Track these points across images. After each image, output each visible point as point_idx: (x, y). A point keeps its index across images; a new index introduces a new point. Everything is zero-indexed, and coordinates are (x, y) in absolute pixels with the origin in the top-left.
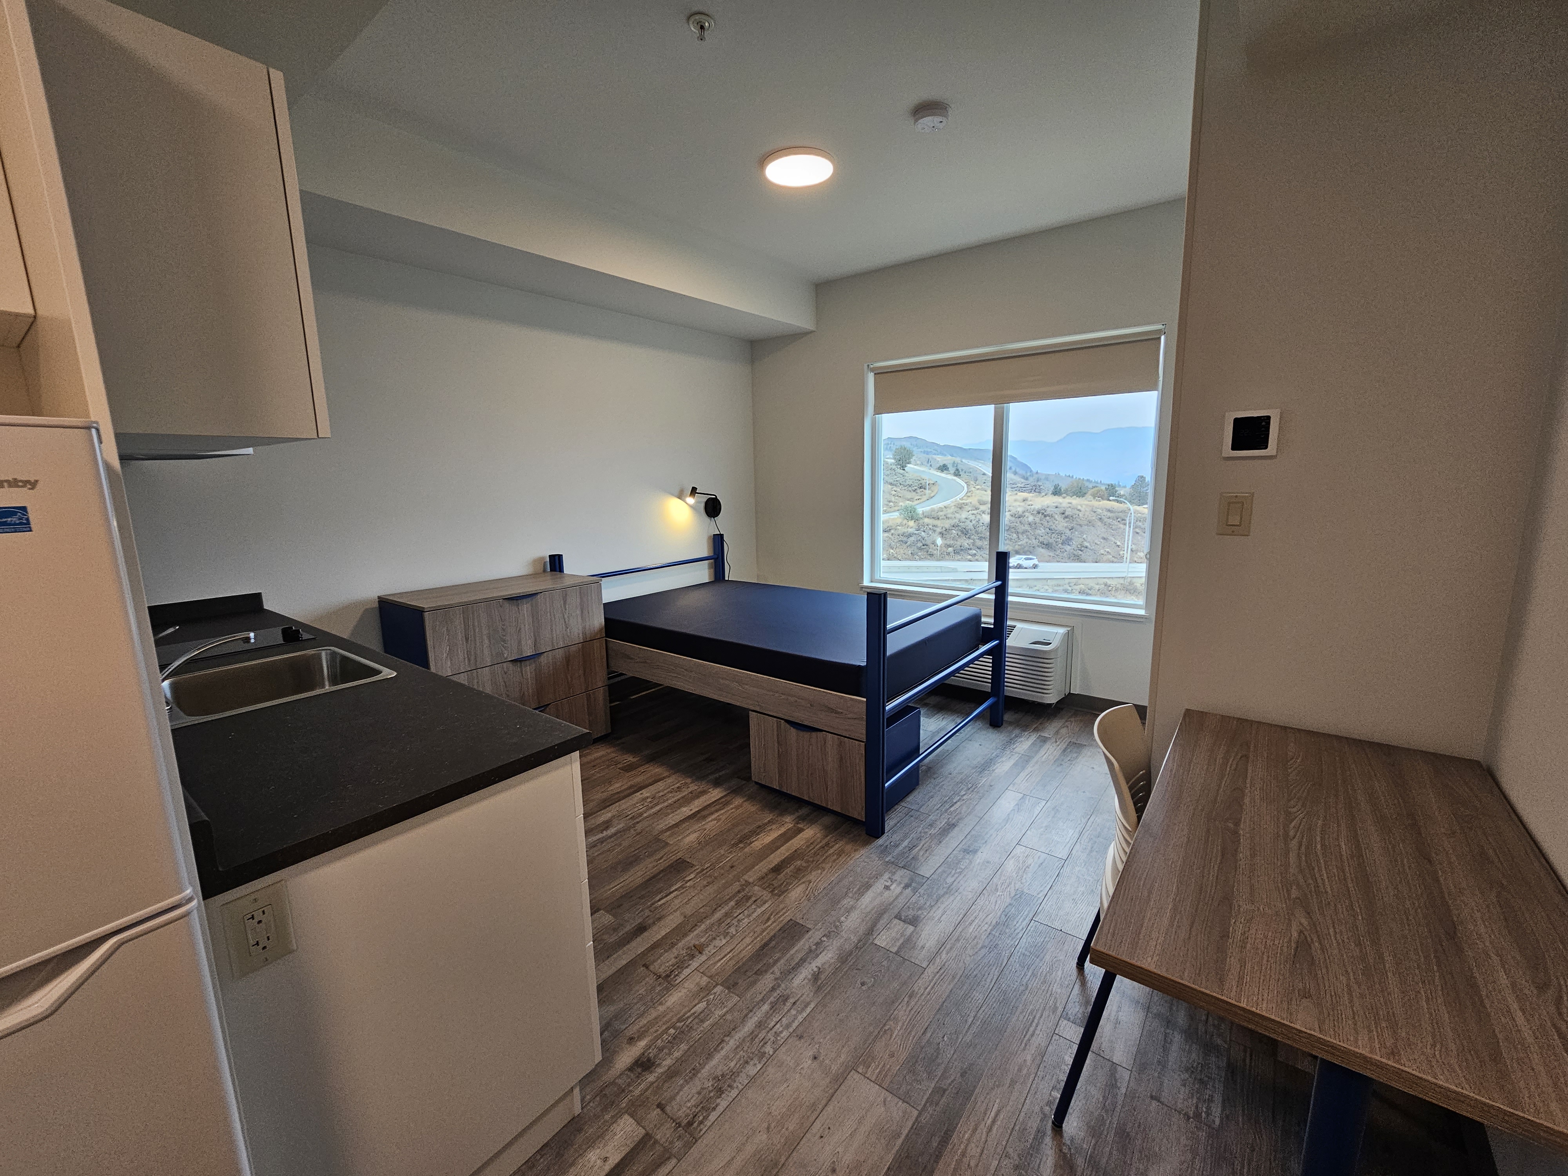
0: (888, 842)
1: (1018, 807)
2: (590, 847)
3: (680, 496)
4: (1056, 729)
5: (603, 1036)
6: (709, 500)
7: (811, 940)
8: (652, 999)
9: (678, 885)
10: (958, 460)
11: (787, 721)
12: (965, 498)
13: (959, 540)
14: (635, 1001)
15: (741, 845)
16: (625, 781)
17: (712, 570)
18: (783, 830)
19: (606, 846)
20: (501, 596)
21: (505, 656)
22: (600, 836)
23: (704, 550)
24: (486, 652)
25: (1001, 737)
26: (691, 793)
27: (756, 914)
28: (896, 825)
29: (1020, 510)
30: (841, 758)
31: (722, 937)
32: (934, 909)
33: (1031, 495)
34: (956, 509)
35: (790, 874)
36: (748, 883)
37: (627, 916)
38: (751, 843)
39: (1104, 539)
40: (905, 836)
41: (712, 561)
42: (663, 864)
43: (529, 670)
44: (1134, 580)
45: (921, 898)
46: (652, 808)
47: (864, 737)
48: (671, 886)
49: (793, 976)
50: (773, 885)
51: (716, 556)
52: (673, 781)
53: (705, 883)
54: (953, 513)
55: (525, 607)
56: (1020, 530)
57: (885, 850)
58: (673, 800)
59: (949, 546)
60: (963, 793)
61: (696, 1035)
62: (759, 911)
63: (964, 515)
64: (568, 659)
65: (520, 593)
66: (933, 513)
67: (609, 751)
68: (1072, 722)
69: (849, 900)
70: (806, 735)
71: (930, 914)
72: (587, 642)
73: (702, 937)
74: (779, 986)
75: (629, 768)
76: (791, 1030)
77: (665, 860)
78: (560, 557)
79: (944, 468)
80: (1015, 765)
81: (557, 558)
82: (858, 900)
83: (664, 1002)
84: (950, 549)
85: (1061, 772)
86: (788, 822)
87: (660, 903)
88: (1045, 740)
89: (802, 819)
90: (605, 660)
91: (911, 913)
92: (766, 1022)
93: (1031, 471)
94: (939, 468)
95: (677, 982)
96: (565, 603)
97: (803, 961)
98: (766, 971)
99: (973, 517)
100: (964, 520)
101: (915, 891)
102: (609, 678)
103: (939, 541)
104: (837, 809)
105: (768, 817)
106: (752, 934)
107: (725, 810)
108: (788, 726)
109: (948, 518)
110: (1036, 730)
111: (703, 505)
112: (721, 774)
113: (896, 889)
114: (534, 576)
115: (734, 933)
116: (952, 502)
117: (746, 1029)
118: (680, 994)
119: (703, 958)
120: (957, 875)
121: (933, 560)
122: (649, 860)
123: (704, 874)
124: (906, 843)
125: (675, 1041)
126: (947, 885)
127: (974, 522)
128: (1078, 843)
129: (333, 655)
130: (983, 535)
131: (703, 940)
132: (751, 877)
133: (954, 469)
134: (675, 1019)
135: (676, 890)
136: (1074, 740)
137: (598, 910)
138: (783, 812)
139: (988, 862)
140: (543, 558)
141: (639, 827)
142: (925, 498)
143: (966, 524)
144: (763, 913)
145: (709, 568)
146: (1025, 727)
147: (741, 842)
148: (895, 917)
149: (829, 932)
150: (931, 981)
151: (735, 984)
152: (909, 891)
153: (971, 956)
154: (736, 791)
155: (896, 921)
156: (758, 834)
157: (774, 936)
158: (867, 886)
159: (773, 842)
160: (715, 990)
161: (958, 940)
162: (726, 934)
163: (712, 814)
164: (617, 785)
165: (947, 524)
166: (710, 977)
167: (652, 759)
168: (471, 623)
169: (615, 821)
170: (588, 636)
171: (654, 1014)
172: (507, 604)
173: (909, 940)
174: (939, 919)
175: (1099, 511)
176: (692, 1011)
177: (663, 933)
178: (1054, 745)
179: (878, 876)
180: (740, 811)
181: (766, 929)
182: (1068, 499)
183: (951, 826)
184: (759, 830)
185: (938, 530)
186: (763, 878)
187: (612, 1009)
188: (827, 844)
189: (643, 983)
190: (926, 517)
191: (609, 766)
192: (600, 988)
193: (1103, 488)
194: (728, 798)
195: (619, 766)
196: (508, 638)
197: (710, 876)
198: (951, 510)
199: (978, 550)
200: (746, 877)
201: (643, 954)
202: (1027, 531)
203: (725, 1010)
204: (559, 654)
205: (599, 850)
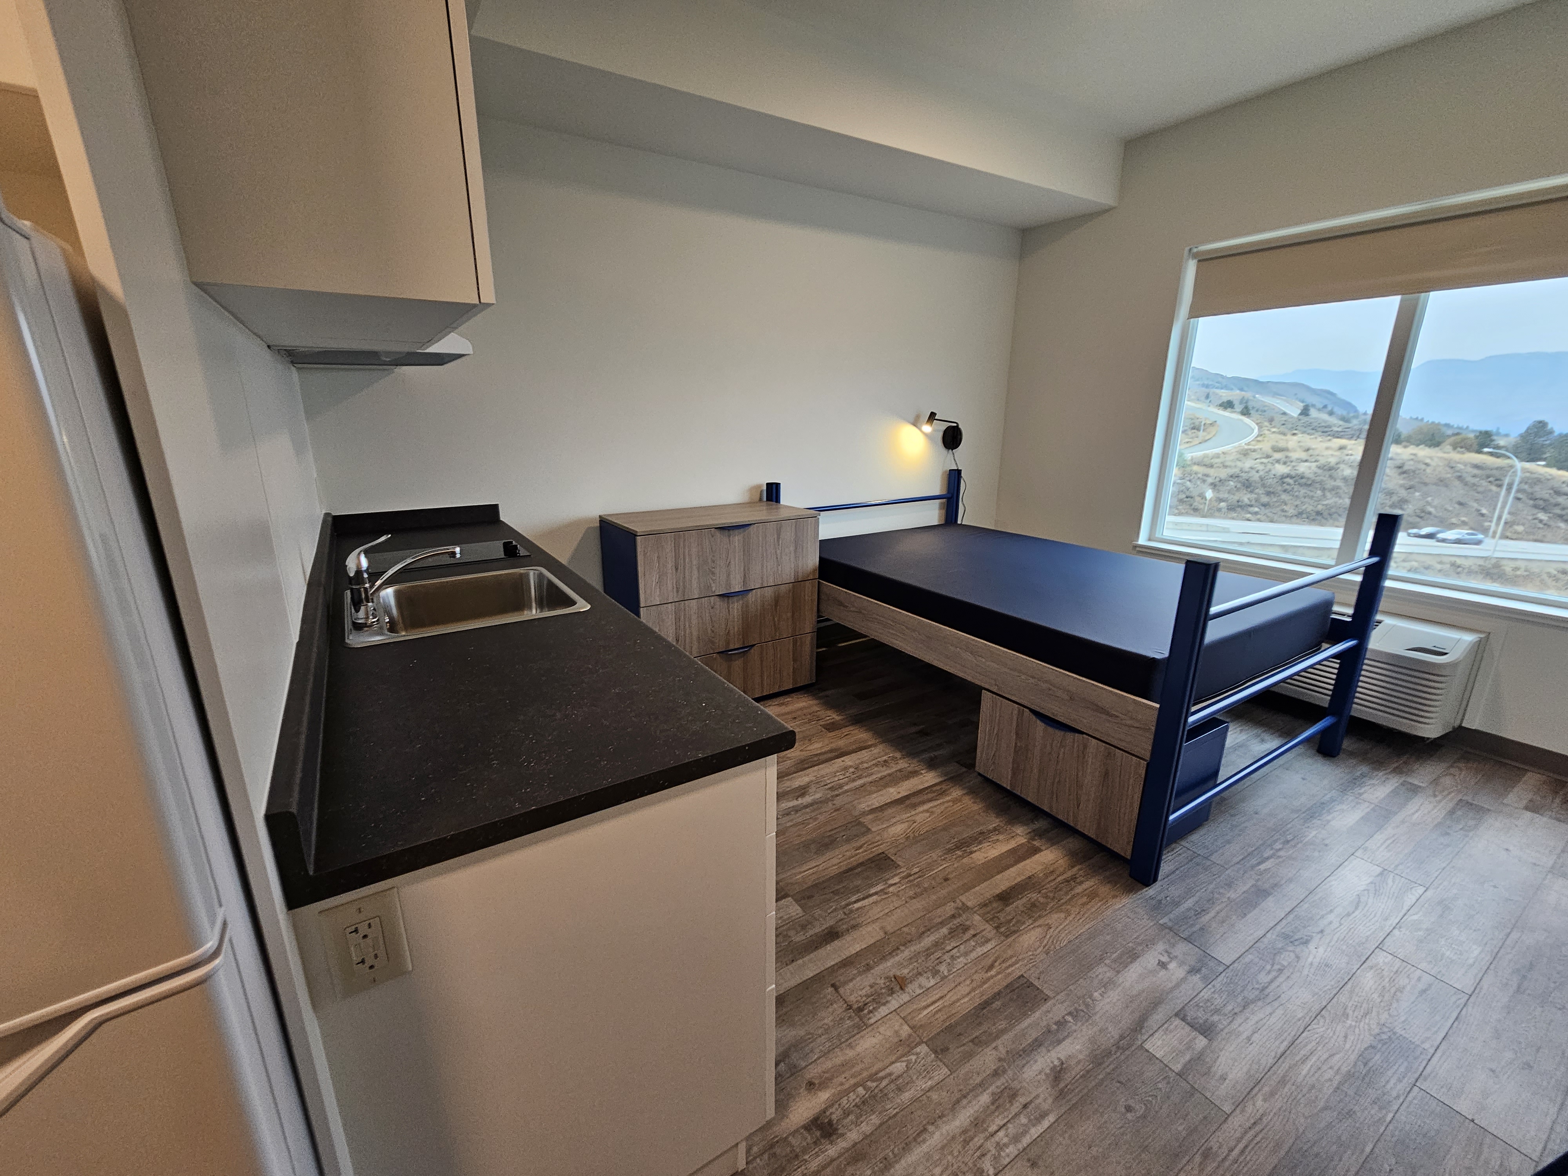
0: (1163, 895)
1: (1376, 888)
2: (783, 814)
3: (916, 423)
4: (1434, 776)
5: (779, 1068)
6: (949, 428)
7: (1050, 1015)
8: (839, 1035)
9: (879, 887)
10: (1248, 395)
11: (1032, 711)
12: (1253, 443)
13: (1237, 494)
14: (820, 1032)
15: (959, 853)
16: (826, 742)
17: (944, 512)
18: (1012, 844)
19: (798, 818)
20: (714, 525)
21: (714, 589)
22: (795, 803)
23: (937, 488)
24: (695, 584)
25: (1337, 772)
26: (900, 770)
27: (973, 955)
28: (1174, 872)
29: (1333, 461)
30: (1106, 774)
31: (929, 974)
32: (1239, 1020)
33: (1353, 442)
34: (1238, 456)
35: (1022, 908)
36: (965, 908)
37: (818, 912)
38: (971, 853)
39: (1460, 504)
40: (1189, 893)
41: (944, 500)
42: (863, 855)
43: (736, 606)
44: (1503, 562)
45: (1216, 996)
46: (854, 780)
47: (1148, 756)
48: (872, 886)
49: (1024, 1062)
50: (999, 919)
51: (950, 496)
52: (879, 751)
53: (911, 893)
54: (1232, 461)
55: (737, 538)
56: (1328, 486)
57: (1157, 907)
58: (879, 775)
59: (1221, 500)
60: (1278, 846)
61: (891, 1108)
62: (980, 951)
63: (1248, 464)
64: (777, 600)
65: (731, 523)
66: (1206, 460)
67: (811, 702)
68: (1461, 770)
69: (1106, 969)
70: (1059, 734)
71: (1235, 1025)
72: (798, 583)
73: (905, 967)
74: (1004, 1071)
75: (831, 727)
76: (1020, 1146)
77: (866, 851)
78: (777, 485)
79: (1228, 405)
80: (1365, 819)
81: (774, 486)
82: (1118, 972)
83: (853, 1044)
84: (1223, 504)
85: (1448, 846)
86: (1019, 835)
87: (856, 906)
88: (1415, 790)
89: (1038, 834)
90: (816, 603)
91: (1201, 1016)
92: (984, 1121)
93: (1356, 411)
94: (1221, 405)
95: (872, 1021)
96: (778, 538)
97: (1037, 1044)
98: (987, 1044)
99: (1261, 467)
100: (1247, 470)
101: (1207, 981)
102: (819, 622)
103: (1209, 494)
104: (1092, 834)
105: (993, 821)
106: (968, 982)
107: (939, 802)
108: (1034, 717)
109: (1225, 467)
110: (1398, 771)
111: (941, 434)
112: (936, 753)
113: (1176, 971)
114: (750, 504)
115: (946, 974)
116: (1235, 447)
117: (957, 1123)
118: (874, 1041)
119: (905, 997)
120: (1274, 974)
121: (1196, 516)
122: (845, 848)
123: (910, 881)
124: (1189, 903)
125: (865, 1106)
126: (1260, 987)
127: (1261, 473)
128: (1490, 972)
129: (541, 576)
130: (1271, 490)
131: (906, 971)
132: (970, 899)
133: (1242, 407)
134: (865, 1074)
135: (876, 893)
136: (1469, 799)
137: (785, 896)
138: (1013, 820)
139: (1327, 965)
140: (760, 486)
141: (838, 801)
142: (1197, 441)
143: (1250, 475)
144: (985, 955)
145: (940, 508)
146: (1378, 764)
147: (958, 848)
148: (1176, 1015)
149: (1077, 1010)
150: (1239, 1140)
151: (945, 1050)
152: (1196, 978)
153: (1306, 1118)
154: (954, 779)
155: (1177, 1022)
156: (980, 843)
157: (999, 993)
158: (1133, 956)
159: (1001, 857)
160: (918, 1050)
161: (1283, 1082)
162: (936, 973)
163: (923, 803)
164: (817, 745)
165: (1223, 474)
166: (912, 1028)
167: (857, 721)
168: (681, 551)
169: (812, 789)
170: (800, 575)
171: (839, 1058)
172: (718, 534)
173: (1199, 1058)
174: (1249, 1039)
175: (1461, 466)
176: (887, 1071)
177: (857, 947)
178: (1432, 799)
179: (1149, 943)
180: (957, 807)
181: (988, 979)
182: (1412, 449)
183: (1261, 893)
184: (981, 837)
185: (1210, 480)
186: (985, 905)
187: (792, 1034)
188: (1074, 878)
189: (830, 1010)
190: (1195, 464)
191: (810, 721)
192: (780, 1000)
193: (1472, 435)
194: (944, 787)
195: (821, 723)
196: (717, 571)
197: (918, 885)
198: (1232, 458)
199: (1263, 508)
200: (963, 898)
201: (832, 970)
202: (1338, 487)
203: (930, 1083)
204: (769, 593)
205: (792, 820)
